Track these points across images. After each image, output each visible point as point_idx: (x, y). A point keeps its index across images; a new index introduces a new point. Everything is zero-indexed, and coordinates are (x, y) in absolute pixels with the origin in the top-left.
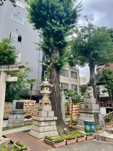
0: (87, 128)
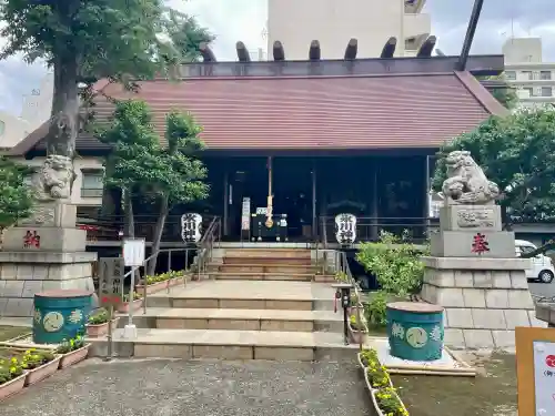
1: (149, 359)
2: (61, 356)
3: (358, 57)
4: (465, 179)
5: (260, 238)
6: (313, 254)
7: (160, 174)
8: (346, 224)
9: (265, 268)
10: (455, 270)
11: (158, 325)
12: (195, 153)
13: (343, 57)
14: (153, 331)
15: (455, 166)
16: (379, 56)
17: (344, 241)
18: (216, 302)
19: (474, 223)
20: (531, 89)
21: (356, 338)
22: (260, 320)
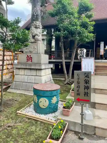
0: (41, 105)
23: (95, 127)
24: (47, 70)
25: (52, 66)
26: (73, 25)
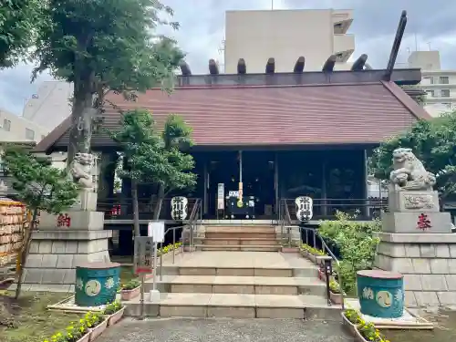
1: (173, 318)
2: (109, 316)
3: (305, 70)
4: (408, 171)
5: (233, 216)
6: (278, 229)
7: (163, 168)
8: (304, 205)
9: (239, 241)
10: (405, 244)
11: (172, 290)
12: (187, 149)
13: (292, 71)
14: (169, 295)
15: (400, 160)
16: (321, 70)
17: (303, 218)
18: (215, 271)
19: (418, 206)
20: (433, 91)
21: (338, 300)
22: (255, 286)
23: (160, 305)
24: (101, 242)
25: (109, 234)
26: (153, 162)
